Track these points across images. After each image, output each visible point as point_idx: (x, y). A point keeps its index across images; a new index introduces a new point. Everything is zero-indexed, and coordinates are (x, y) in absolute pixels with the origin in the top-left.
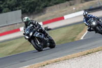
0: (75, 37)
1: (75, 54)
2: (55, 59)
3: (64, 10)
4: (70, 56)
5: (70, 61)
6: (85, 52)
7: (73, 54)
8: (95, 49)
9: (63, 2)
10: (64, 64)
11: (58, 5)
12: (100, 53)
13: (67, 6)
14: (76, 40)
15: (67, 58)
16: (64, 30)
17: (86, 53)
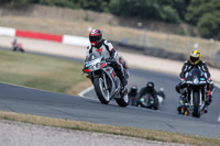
0: (69, 87)
1: (52, 119)
2: (7, 113)
3: (70, 24)
4: (39, 117)
5: (34, 127)
6: (73, 123)
7: (47, 118)
8: (95, 126)
9: (73, 8)
10: (19, 129)
11: (61, 10)
12: (100, 137)
13: (78, 18)
14: (69, 93)
15: (31, 120)
16: (53, 64)
17: (73, 126)
